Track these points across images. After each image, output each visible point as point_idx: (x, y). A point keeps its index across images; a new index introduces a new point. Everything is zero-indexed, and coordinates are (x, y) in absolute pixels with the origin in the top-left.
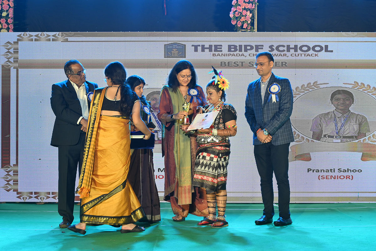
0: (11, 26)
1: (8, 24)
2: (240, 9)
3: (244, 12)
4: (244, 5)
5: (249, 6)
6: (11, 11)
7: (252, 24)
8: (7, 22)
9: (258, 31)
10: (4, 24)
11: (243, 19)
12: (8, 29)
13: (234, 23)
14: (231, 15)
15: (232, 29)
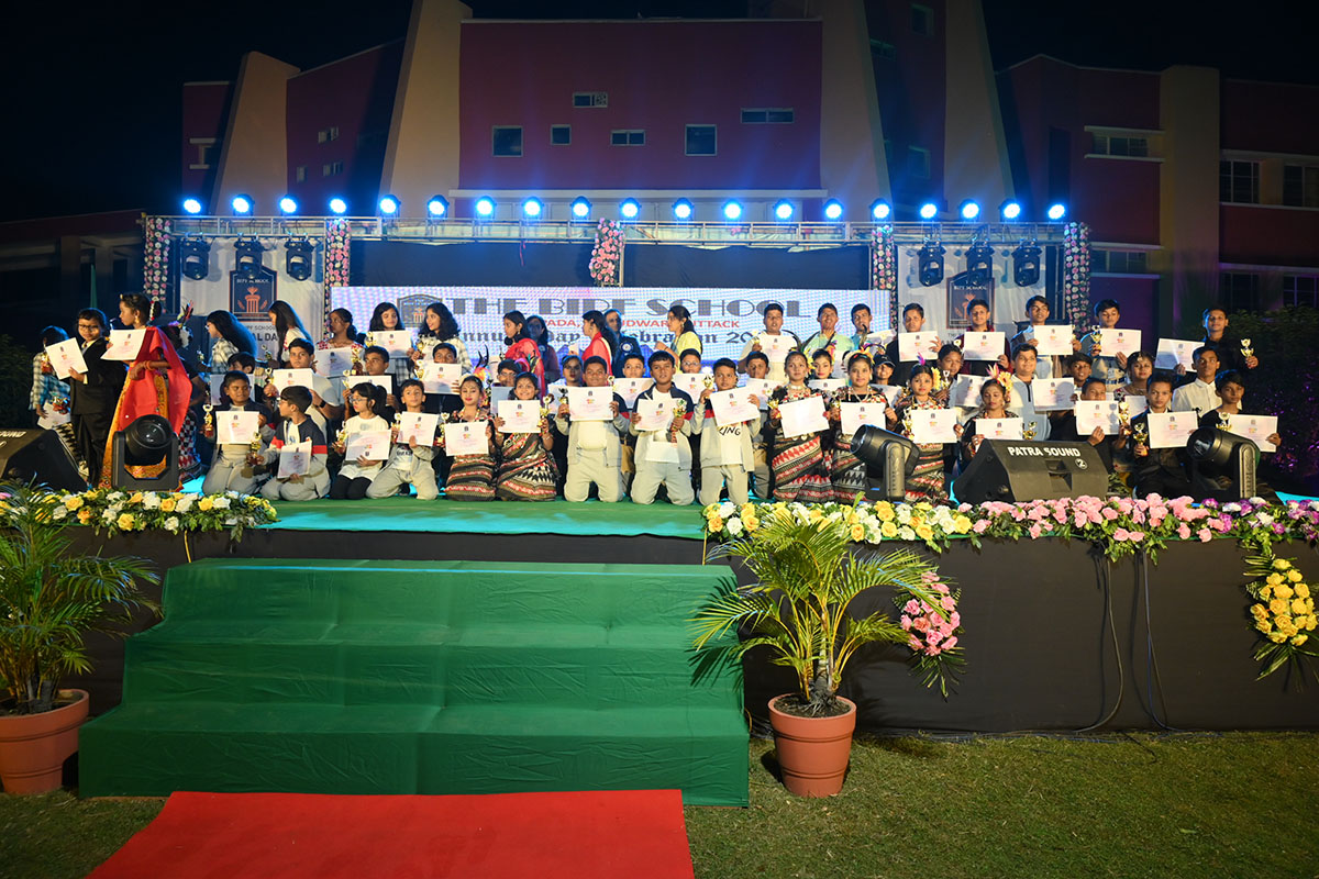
0: (346, 279)
1: (342, 276)
2: (600, 260)
3: (605, 264)
4: (604, 257)
5: (611, 257)
6: (346, 263)
7: (616, 277)
8: (340, 274)
9: (625, 285)
10: (338, 276)
11: (603, 272)
12: (342, 282)
13: (593, 276)
14: (591, 267)
15: (592, 283)
